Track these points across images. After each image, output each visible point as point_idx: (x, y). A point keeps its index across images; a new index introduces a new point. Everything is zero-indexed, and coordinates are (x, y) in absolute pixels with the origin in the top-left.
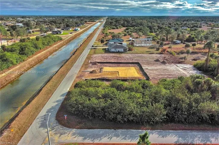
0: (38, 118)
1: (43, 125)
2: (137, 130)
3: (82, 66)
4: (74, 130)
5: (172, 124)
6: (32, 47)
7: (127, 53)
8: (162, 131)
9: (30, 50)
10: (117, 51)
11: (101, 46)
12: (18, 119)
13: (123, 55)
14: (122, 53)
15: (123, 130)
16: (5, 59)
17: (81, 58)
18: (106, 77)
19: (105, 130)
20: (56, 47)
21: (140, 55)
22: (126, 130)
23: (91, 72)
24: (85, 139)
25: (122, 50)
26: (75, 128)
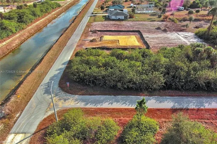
0: (42, 85)
1: (47, 92)
2: (136, 96)
3: (82, 35)
4: (77, 96)
5: (169, 91)
6: (30, 15)
7: (128, 21)
8: (159, 97)
9: (28, 18)
10: (118, 19)
11: (101, 13)
12: (23, 86)
13: (124, 23)
14: (122, 20)
15: (123, 96)
16: (4, 27)
17: (81, 26)
18: (106, 45)
19: (105, 96)
20: (55, 14)
21: (142, 22)
22: (125, 96)
23: (91, 41)
24: (87, 104)
25: (122, 17)
26: (77, 95)
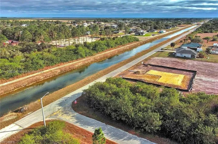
0: (63, 98)
1: (60, 104)
2: (125, 132)
3: (133, 66)
4: (76, 114)
6: (104, 45)
7: (194, 60)
8: (149, 141)
9: (100, 47)
10: (183, 56)
11: (171, 50)
12: (51, 95)
13: (187, 61)
14: (188, 58)
15: (113, 127)
17: (139, 59)
19: (98, 121)
20: (127, 47)
21: (210, 63)
22: (115, 128)
23: (135, 73)
24: (77, 122)
25: (190, 56)
26: (78, 113)
